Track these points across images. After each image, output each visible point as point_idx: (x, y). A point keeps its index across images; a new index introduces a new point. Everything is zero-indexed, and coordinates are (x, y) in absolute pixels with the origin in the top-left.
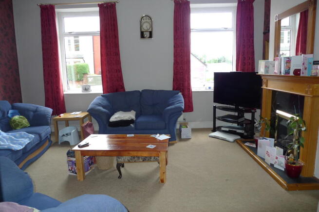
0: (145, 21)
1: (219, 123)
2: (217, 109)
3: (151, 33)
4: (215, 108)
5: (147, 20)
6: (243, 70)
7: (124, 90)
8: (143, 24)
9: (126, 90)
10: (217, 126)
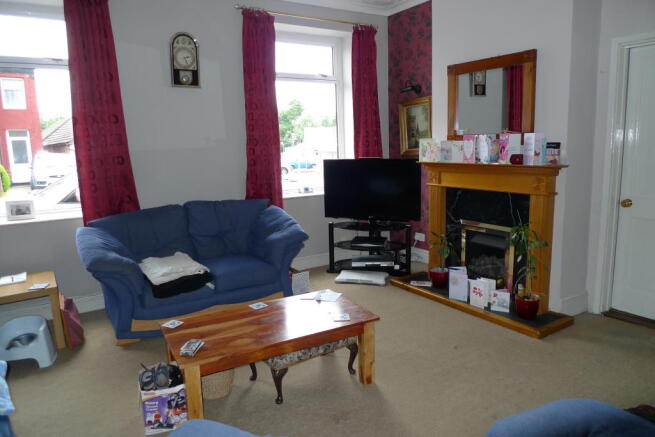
0: (181, 45)
1: (341, 254)
2: (335, 229)
3: (195, 74)
4: (331, 227)
5: (186, 45)
6: (367, 154)
7: (138, 208)
8: (177, 52)
9: (142, 208)
10: (336, 260)
